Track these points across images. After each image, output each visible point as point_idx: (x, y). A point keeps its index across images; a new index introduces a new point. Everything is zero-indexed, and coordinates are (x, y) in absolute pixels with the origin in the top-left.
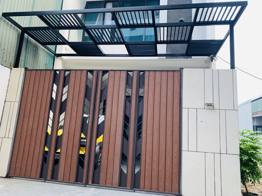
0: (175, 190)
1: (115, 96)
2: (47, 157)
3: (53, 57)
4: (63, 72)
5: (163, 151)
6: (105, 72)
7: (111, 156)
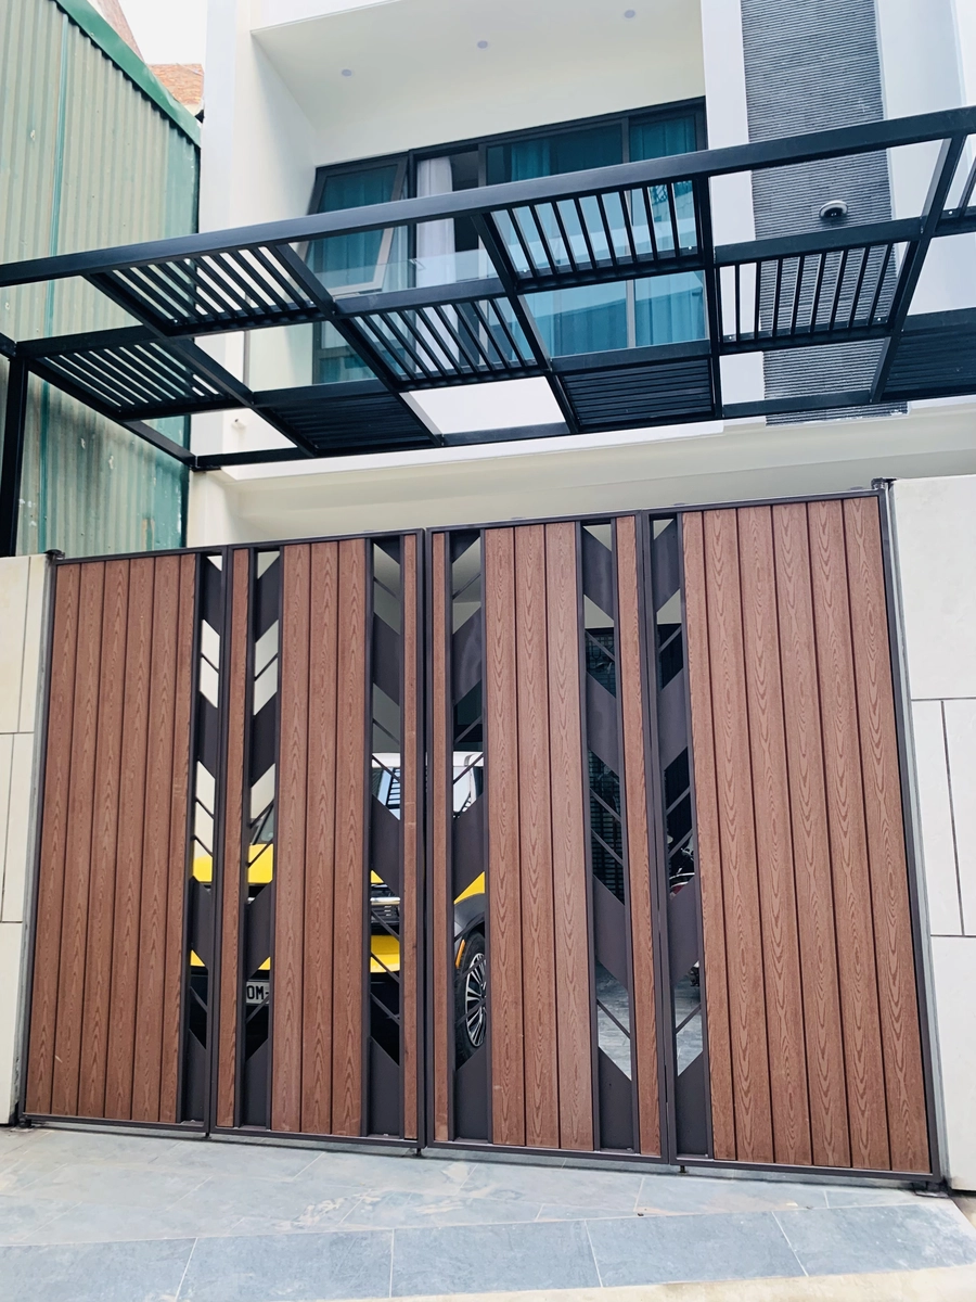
0: (910, 1156)
1: (530, 664)
2: (207, 1008)
3: (179, 473)
4: (242, 559)
5: (819, 943)
6: (461, 538)
7: (537, 987)
